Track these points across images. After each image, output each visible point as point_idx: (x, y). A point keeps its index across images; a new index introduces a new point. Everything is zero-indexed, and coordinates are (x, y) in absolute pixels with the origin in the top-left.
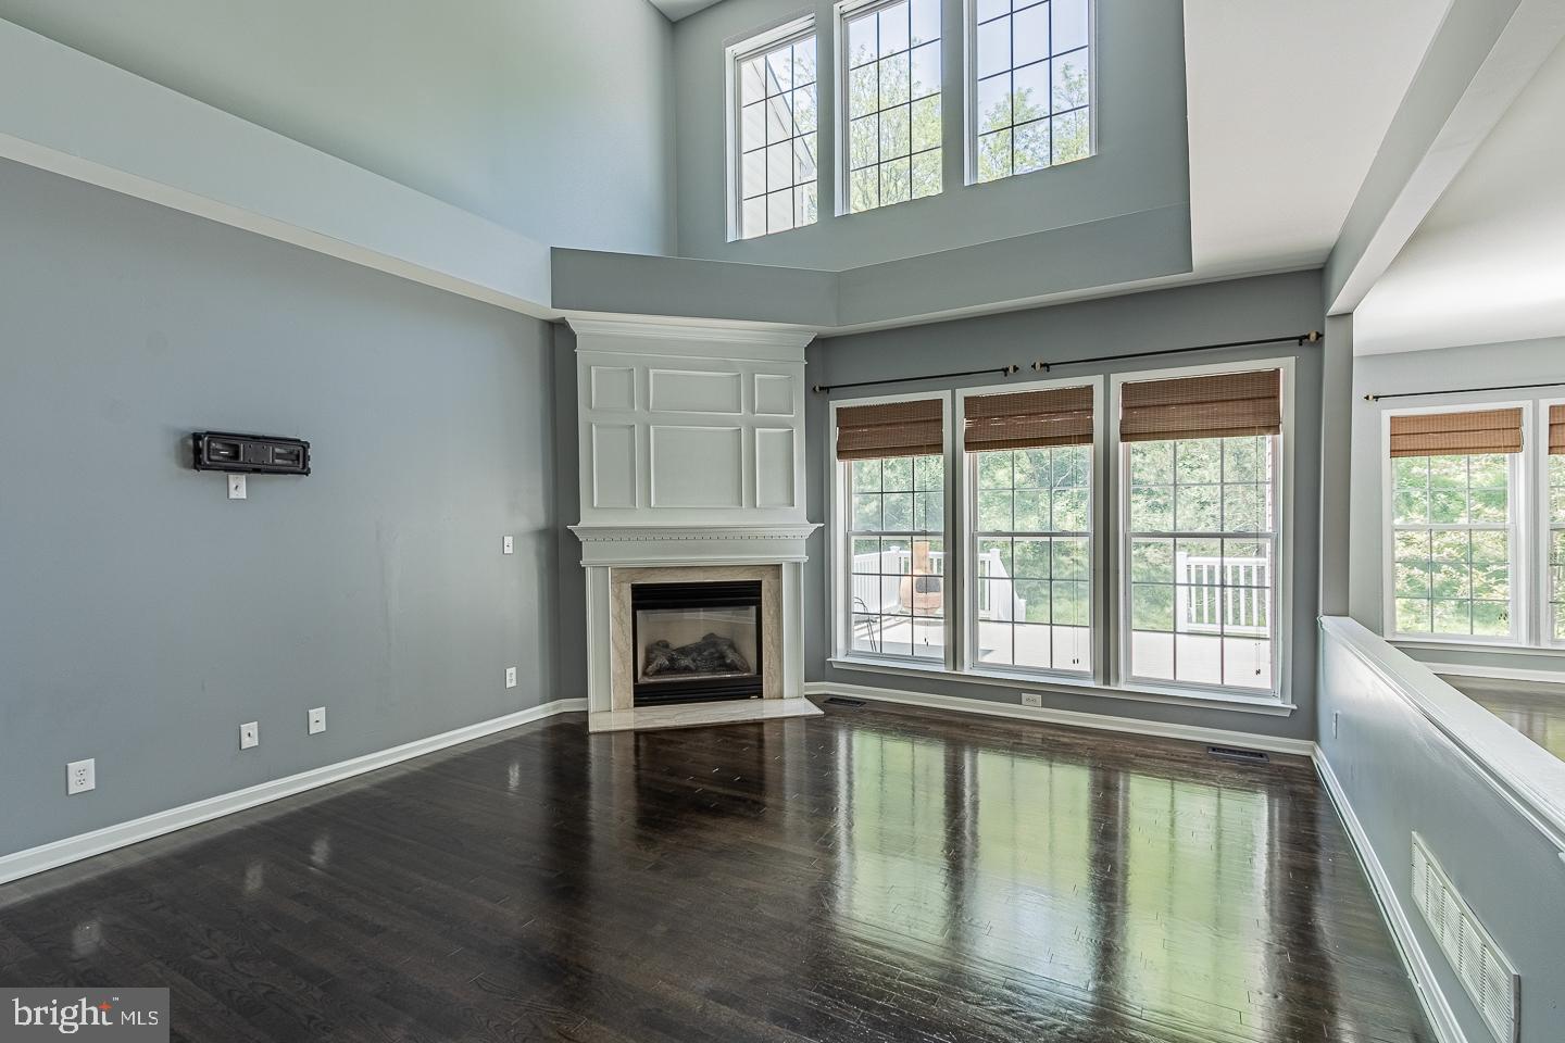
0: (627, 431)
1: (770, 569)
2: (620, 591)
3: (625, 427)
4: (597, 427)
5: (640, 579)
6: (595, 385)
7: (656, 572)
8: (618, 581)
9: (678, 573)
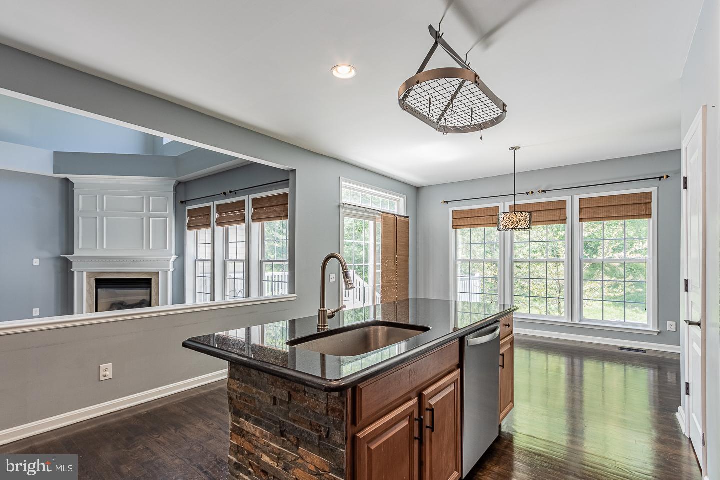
0: (95, 219)
1: (155, 274)
2: (90, 281)
3: (94, 218)
4: (82, 218)
5: (99, 277)
6: (80, 202)
7: (105, 274)
8: (89, 278)
9: (115, 275)
